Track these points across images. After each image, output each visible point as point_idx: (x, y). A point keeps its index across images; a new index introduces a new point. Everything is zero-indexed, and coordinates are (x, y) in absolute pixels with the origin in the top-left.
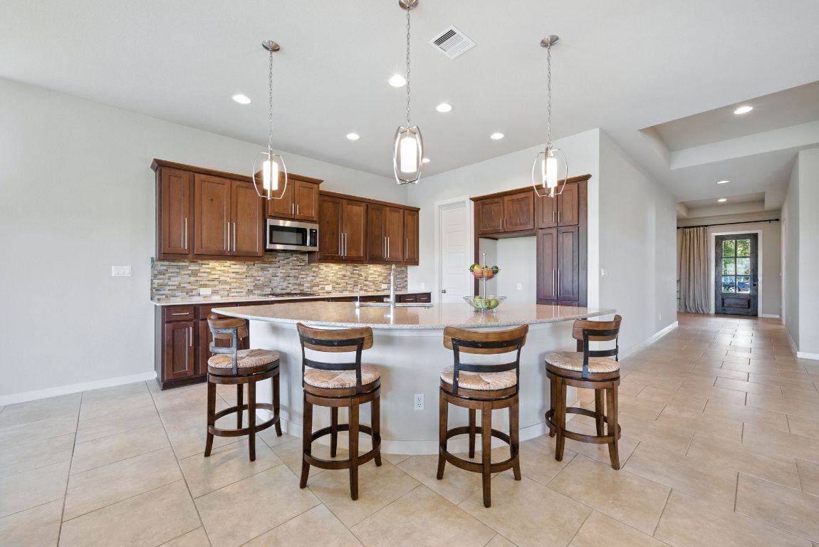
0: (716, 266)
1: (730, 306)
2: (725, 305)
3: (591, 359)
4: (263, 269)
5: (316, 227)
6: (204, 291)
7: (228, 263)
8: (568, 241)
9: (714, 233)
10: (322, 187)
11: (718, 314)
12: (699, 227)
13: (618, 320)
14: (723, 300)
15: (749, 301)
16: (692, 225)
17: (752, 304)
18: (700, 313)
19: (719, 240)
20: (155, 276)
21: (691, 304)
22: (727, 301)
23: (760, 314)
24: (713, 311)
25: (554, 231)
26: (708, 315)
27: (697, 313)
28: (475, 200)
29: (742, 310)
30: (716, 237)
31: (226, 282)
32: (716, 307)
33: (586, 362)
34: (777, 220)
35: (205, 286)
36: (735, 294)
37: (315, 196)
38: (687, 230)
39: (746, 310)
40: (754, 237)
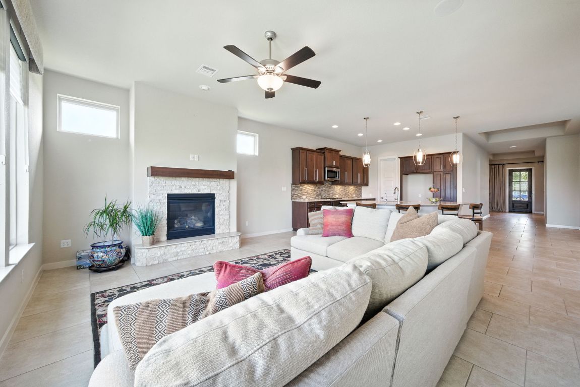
0: (509, 186)
1: (517, 207)
2: (514, 207)
3: (475, 215)
4: (319, 188)
5: (339, 170)
6: (304, 197)
7: (310, 185)
8: (448, 177)
9: (508, 169)
10: (341, 153)
11: (510, 211)
12: (500, 164)
13: (482, 204)
14: (513, 204)
15: (527, 205)
16: (496, 164)
17: (529, 206)
18: (501, 211)
19: (511, 172)
20: (292, 190)
21: (495, 207)
22: (515, 205)
23: (533, 212)
24: (507, 210)
25: (442, 173)
26: (505, 212)
27: (499, 211)
28: (401, 158)
29: (523, 209)
30: (509, 170)
31: (309, 194)
32: (509, 208)
33: (473, 216)
34: (543, 162)
35: (304, 195)
36: (520, 201)
37: (339, 157)
38: (493, 166)
39: (526, 210)
40: (530, 171)
